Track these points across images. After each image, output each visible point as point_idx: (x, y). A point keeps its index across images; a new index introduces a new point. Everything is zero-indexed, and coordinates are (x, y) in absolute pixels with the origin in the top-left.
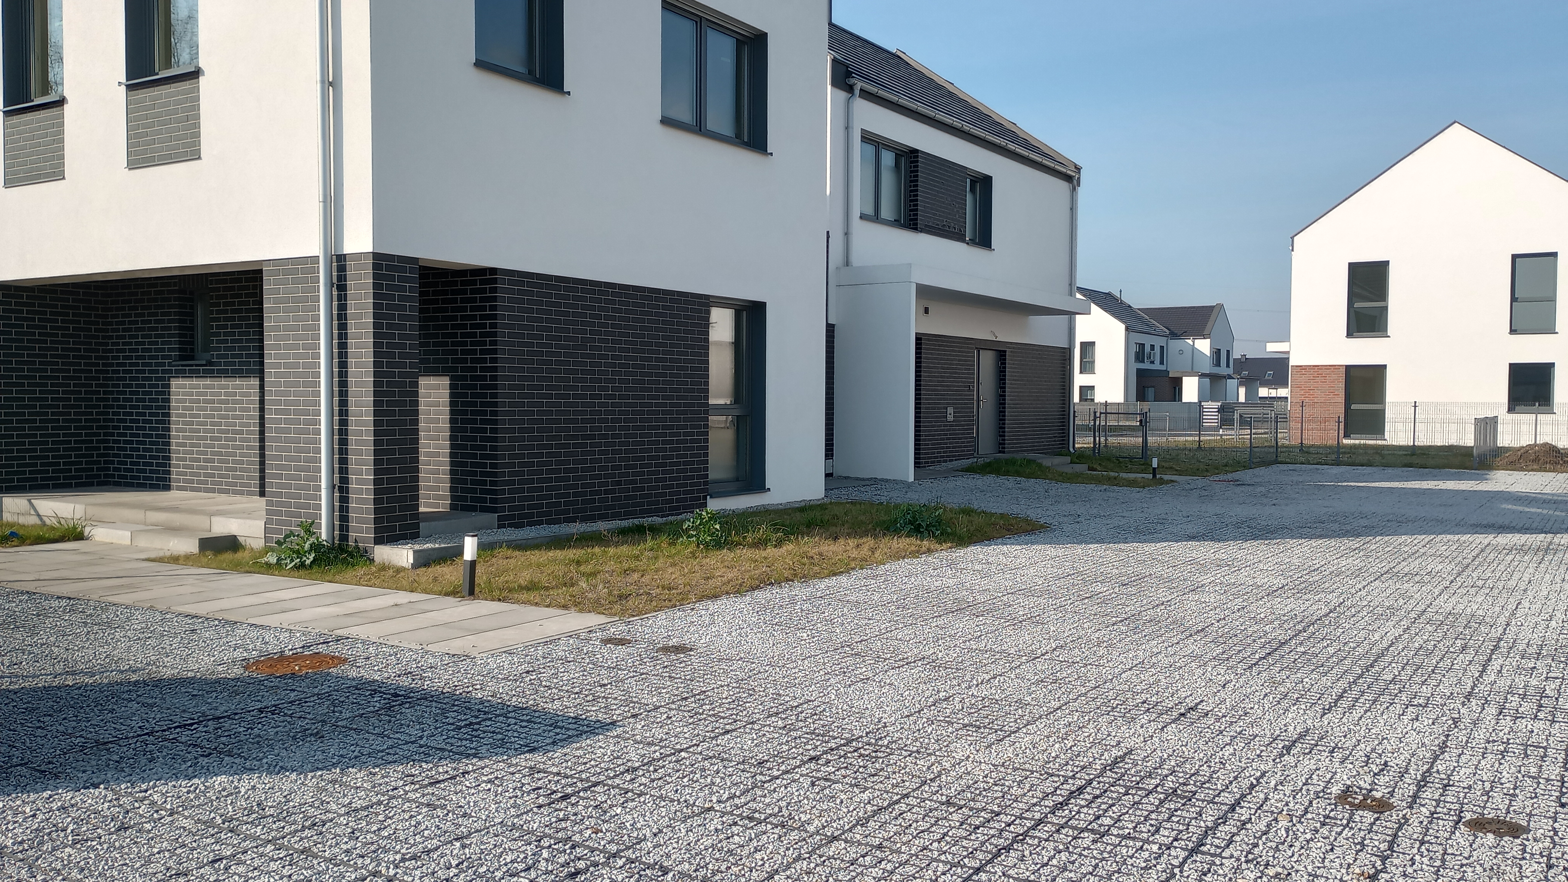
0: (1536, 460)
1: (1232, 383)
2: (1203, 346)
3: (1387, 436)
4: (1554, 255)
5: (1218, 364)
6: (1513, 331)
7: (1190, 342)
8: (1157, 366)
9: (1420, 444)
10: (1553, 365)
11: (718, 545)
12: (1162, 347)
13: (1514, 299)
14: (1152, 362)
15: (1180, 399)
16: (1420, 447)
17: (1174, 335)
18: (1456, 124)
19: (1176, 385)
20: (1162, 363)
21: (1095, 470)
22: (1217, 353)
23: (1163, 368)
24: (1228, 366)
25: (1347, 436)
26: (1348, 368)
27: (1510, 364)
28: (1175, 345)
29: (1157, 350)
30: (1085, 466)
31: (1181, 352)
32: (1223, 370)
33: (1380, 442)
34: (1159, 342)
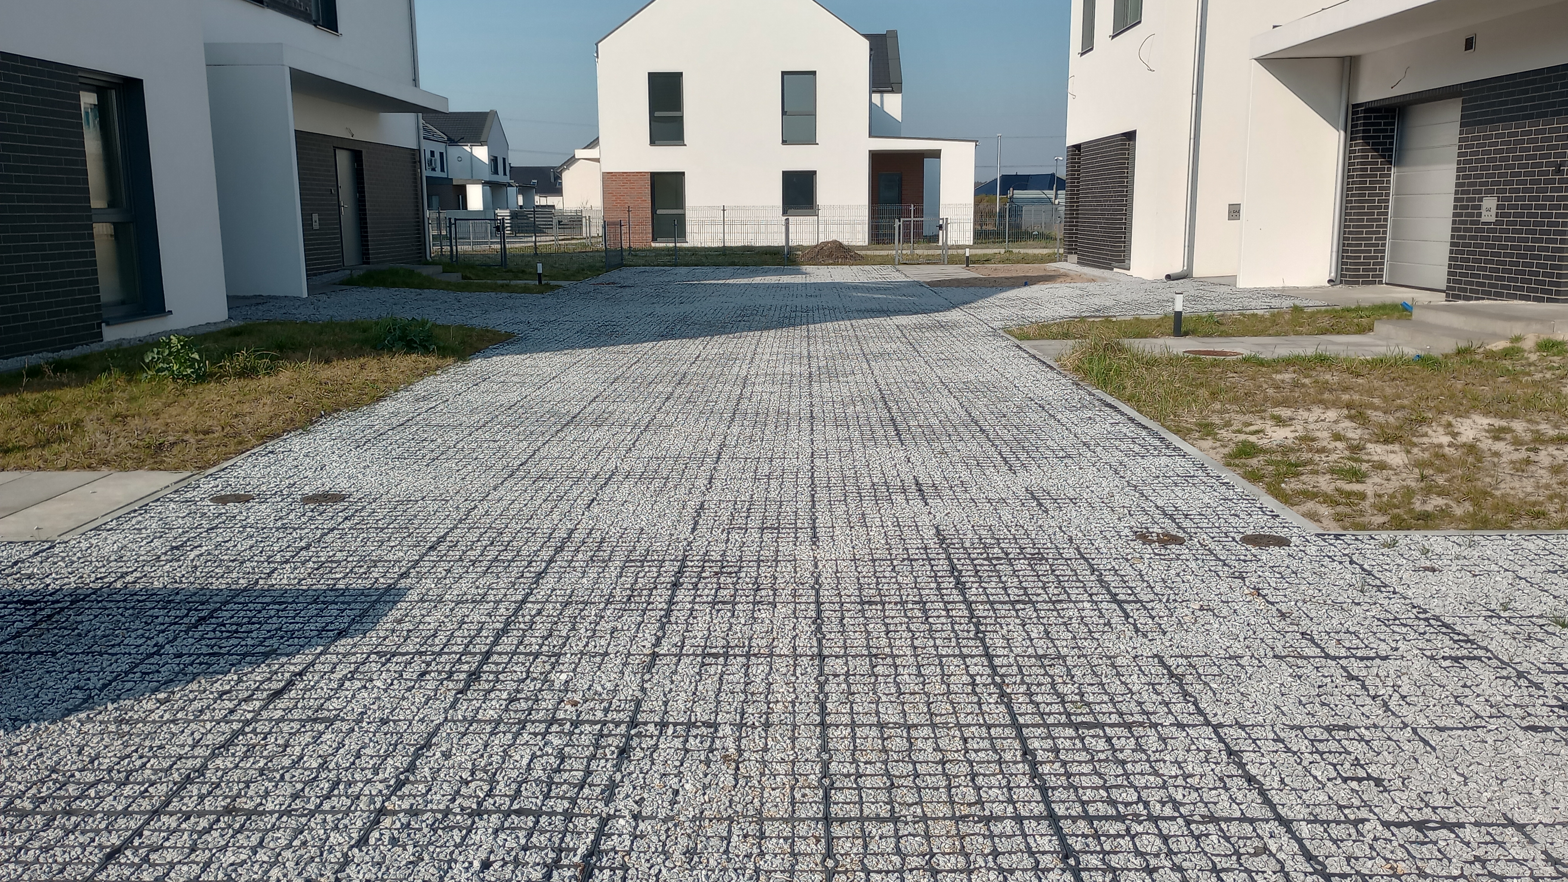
0: (830, 255)
1: (512, 191)
2: (481, 153)
3: (688, 239)
4: (814, 73)
5: (496, 172)
6: (784, 142)
7: (467, 148)
8: (438, 174)
9: (731, 244)
10: (815, 172)
11: (202, 378)
12: (441, 154)
13: (784, 113)
14: (434, 169)
15: (465, 207)
16: (731, 248)
17: (452, 142)
19: (461, 192)
20: (442, 170)
21: (470, 278)
22: (494, 160)
23: (444, 175)
24: (505, 174)
25: (654, 239)
26: (653, 175)
27: (784, 172)
28: (453, 152)
29: (437, 155)
30: (459, 275)
31: (460, 159)
32: (501, 178)
33: (680, 245)
34: (439, 148)
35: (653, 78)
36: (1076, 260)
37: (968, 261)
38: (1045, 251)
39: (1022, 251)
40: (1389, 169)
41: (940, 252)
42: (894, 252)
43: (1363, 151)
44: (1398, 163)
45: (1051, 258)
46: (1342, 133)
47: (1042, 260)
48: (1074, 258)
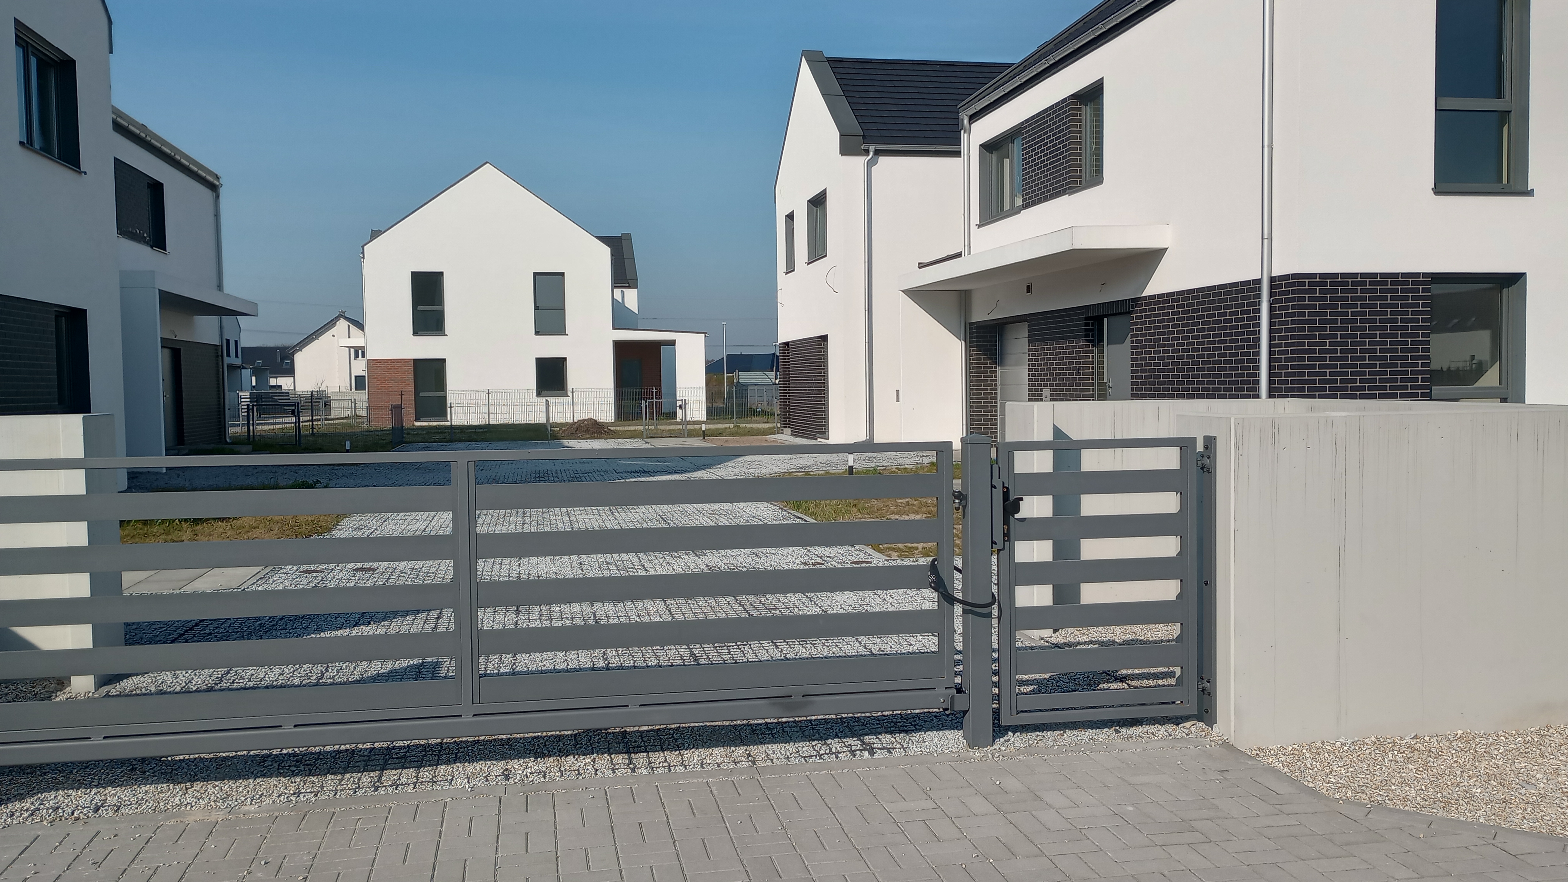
0: (587, 431)
3: (449, 418)
4: (563, 274)
5: (228, 355)
6: (537, 333)
9: (494, 423)
10: (565, 359)
13: (536, 308)
18: (488, 164)
25: (417, 419)
26: (416, 361)
27: (537, 359)
32: (233, 360)
33: (442, 423)
35: (417, 277)
36: (790, 433)
37: (704, 435)
38: (767, 426)
39: (748, 426)
40: (996, 368)
41: (680, 427)
42: (641, 428)
43: (976, 355)
44: (1001, 364)
45: (772, 432)
46: (963, 342)
47: (764, 433)
48: (788, 431)
